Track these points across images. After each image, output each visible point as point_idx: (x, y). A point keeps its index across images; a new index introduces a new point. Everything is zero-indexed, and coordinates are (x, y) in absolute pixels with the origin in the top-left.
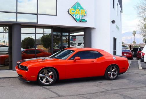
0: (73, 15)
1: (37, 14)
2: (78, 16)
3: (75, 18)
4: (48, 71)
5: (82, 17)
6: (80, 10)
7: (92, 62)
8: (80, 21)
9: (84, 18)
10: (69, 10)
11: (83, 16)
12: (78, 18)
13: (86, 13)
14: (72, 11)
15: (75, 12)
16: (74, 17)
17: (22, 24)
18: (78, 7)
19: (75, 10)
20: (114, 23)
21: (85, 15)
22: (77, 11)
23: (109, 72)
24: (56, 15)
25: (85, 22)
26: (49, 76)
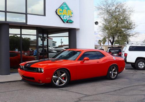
0: (61, 15)
1: (26, 14)
2: (66, 17)
3: (63, 19)
4: (61, 72)
5: (69, 18)
6: (67, 11)
7: (97, 62)
8: (67, 22)
9: (71, 19)
10: (57, 10)
11: (70, 16)
12: (66, 19)
13: (72, 13)
14: (60, 12)
15: (62, 12)
16: (62, 17)
17: (10, 24)
18: (65, 8)
19: (63, 10)
20: (97, 24)
21: (72, 15)
22: (65, 11)
23: (110, 72)
24: (45, 15)
25: (71, 23)
26: (62, 78)
